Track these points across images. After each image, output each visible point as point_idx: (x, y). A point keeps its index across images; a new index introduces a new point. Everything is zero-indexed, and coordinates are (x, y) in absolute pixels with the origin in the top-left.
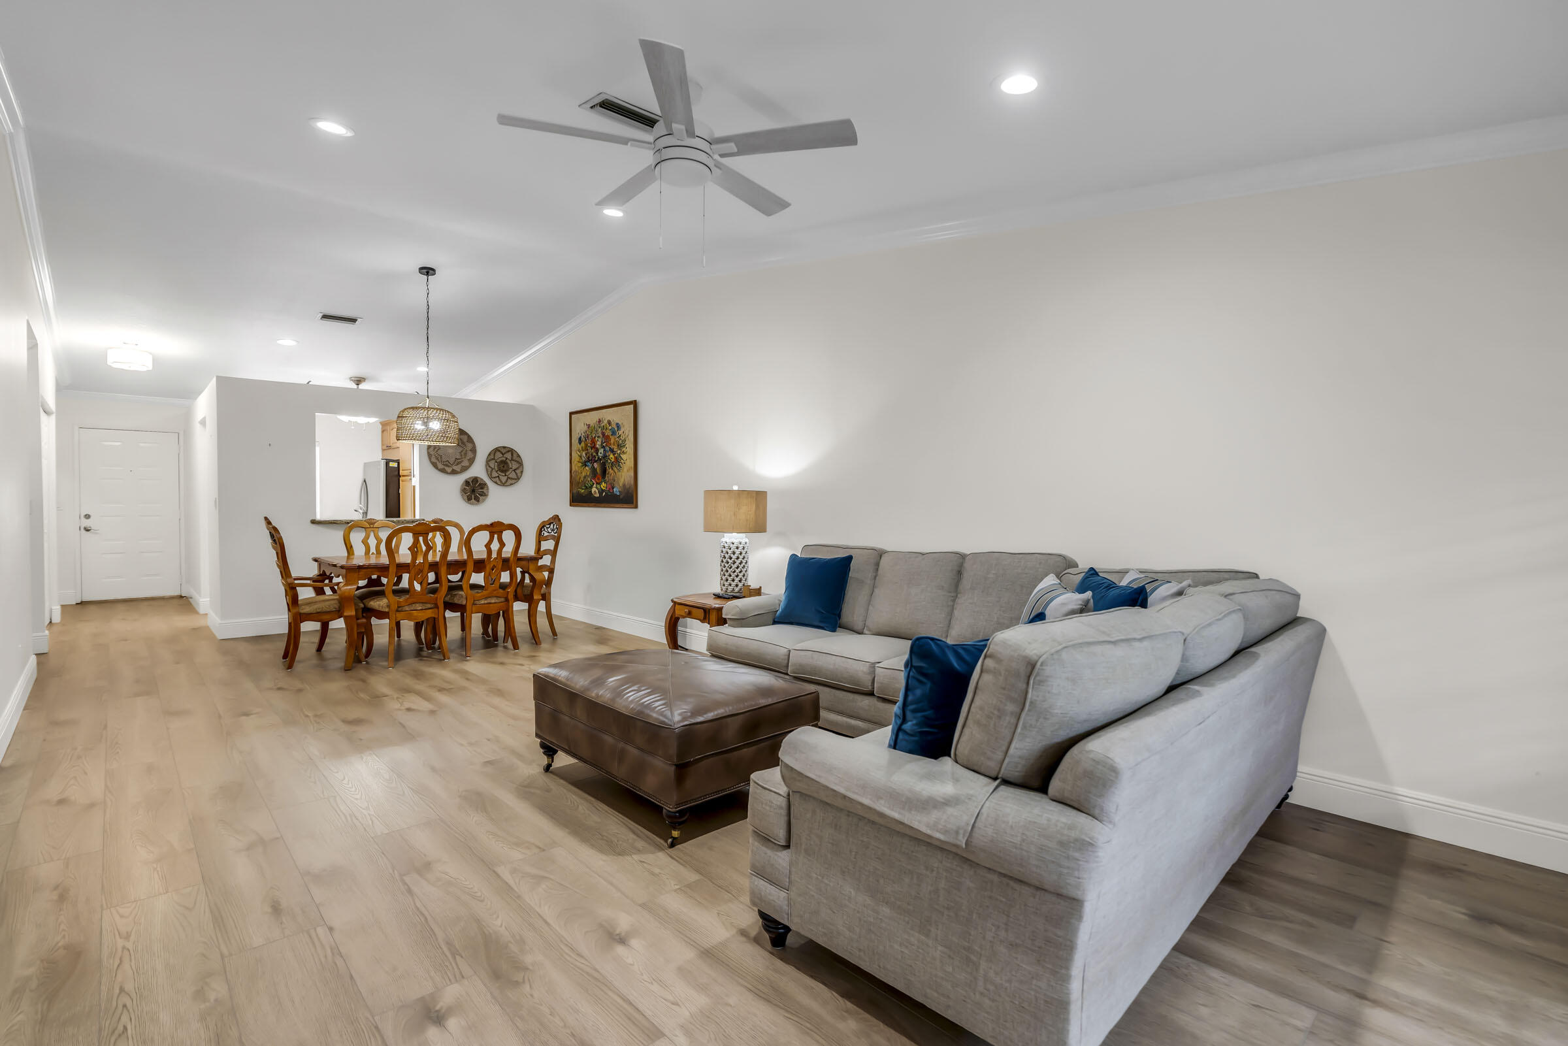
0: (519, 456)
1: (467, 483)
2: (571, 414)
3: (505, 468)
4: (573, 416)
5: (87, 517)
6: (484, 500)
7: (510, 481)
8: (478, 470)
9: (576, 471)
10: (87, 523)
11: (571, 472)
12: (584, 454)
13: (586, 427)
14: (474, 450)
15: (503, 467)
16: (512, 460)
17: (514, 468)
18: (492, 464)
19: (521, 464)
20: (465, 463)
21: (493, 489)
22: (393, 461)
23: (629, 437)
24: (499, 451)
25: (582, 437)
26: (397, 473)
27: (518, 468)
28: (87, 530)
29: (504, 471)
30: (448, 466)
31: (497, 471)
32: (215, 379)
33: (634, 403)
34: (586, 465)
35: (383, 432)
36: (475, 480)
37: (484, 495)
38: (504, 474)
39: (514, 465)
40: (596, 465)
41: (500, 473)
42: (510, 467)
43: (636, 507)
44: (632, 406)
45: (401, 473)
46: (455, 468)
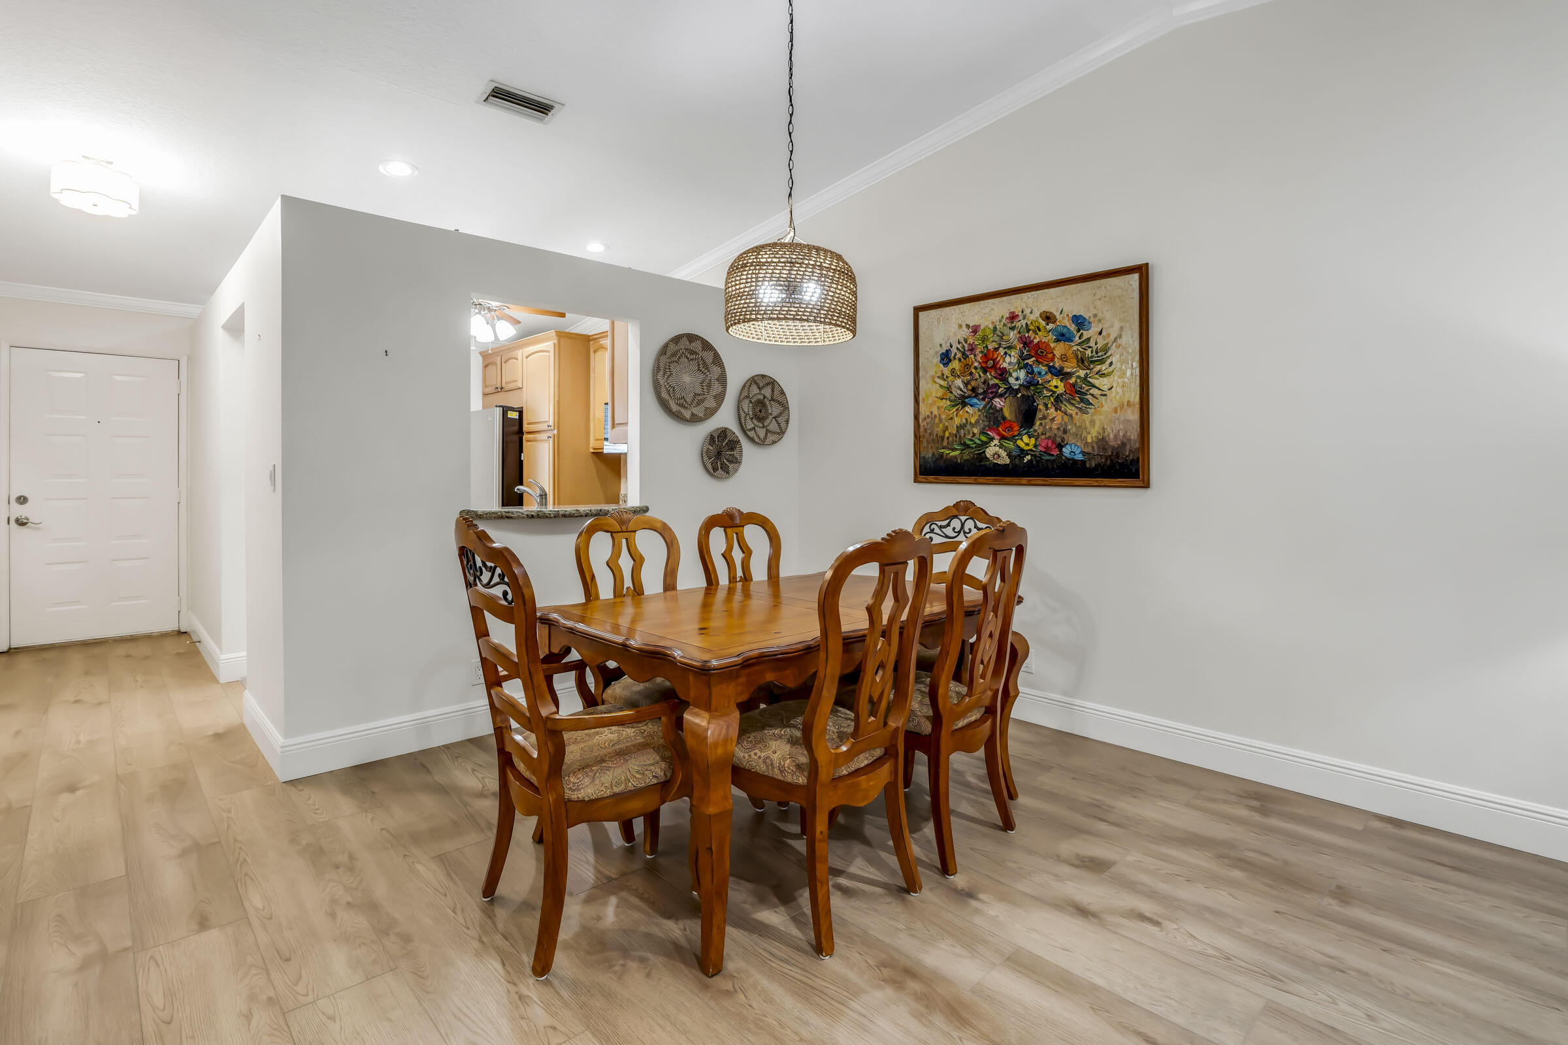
0: (782, 393)
1: (712, 439)
2: (918, 310)
3: (763, 414)
4: (922, 315)
5: (22, 500)
6: (736, 470)
7: (771, 438)
8: (725, 418)
9: (931, 416)
10: (19, 511)
11: (916, 417)
12: (959, 382)
13: (965, 332)
14: (722, 379)
15: (760, 411)
16: (773, 400)
17: (775, 414)
18: (746, 405)
19: (785, 407)
20: (710, 403)
21: (748, 450)
22: (512, 409)
23: (1123, 341)
24: (756, 383)
25: (954, 350)
26: (516, 428)
27: (780, 415)
28: (21, 523)
29: (761, 419)
30: (686, 408)
31: (752, 419)
32: (278, 202)
33: (1142, 270)
34: (964, 404)
35: (485, 367)
36: (724, 433)
37: (737, 461)
38: (761, 425)
39: (774, 409)
40: (998, 402)
41: (756, 422)
42: (770, 411)
43: (1146, 485)
44: (1136, 276)
45: (526, 427)
46: (696, 410)
